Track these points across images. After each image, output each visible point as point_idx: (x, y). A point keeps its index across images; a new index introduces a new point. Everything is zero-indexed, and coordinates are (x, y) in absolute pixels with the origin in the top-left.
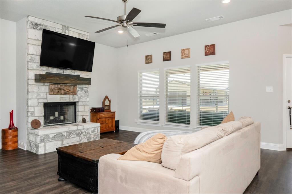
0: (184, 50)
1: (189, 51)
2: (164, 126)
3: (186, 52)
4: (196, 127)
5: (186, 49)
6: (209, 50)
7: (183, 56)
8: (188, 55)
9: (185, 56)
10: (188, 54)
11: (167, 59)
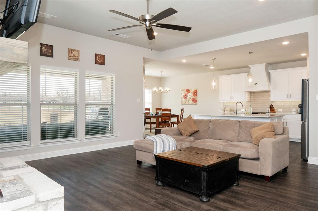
0: (72, 50)
1: (78, 53)
2: (39, 146)
3: (75, 53)
4: (85, 139)
5: (75, 50)
6: (100, 59)
7: (71, 57)
8: (77, 58)
9: (73, 57)
10: (78, 56)
11: (47, 54)
